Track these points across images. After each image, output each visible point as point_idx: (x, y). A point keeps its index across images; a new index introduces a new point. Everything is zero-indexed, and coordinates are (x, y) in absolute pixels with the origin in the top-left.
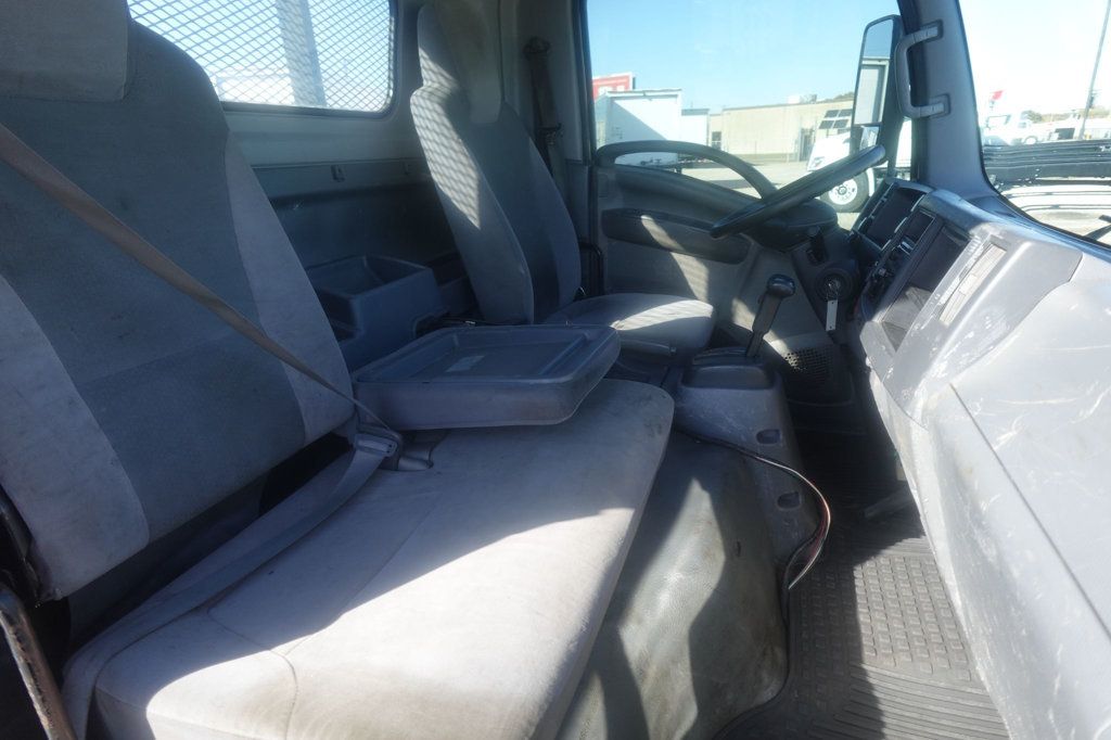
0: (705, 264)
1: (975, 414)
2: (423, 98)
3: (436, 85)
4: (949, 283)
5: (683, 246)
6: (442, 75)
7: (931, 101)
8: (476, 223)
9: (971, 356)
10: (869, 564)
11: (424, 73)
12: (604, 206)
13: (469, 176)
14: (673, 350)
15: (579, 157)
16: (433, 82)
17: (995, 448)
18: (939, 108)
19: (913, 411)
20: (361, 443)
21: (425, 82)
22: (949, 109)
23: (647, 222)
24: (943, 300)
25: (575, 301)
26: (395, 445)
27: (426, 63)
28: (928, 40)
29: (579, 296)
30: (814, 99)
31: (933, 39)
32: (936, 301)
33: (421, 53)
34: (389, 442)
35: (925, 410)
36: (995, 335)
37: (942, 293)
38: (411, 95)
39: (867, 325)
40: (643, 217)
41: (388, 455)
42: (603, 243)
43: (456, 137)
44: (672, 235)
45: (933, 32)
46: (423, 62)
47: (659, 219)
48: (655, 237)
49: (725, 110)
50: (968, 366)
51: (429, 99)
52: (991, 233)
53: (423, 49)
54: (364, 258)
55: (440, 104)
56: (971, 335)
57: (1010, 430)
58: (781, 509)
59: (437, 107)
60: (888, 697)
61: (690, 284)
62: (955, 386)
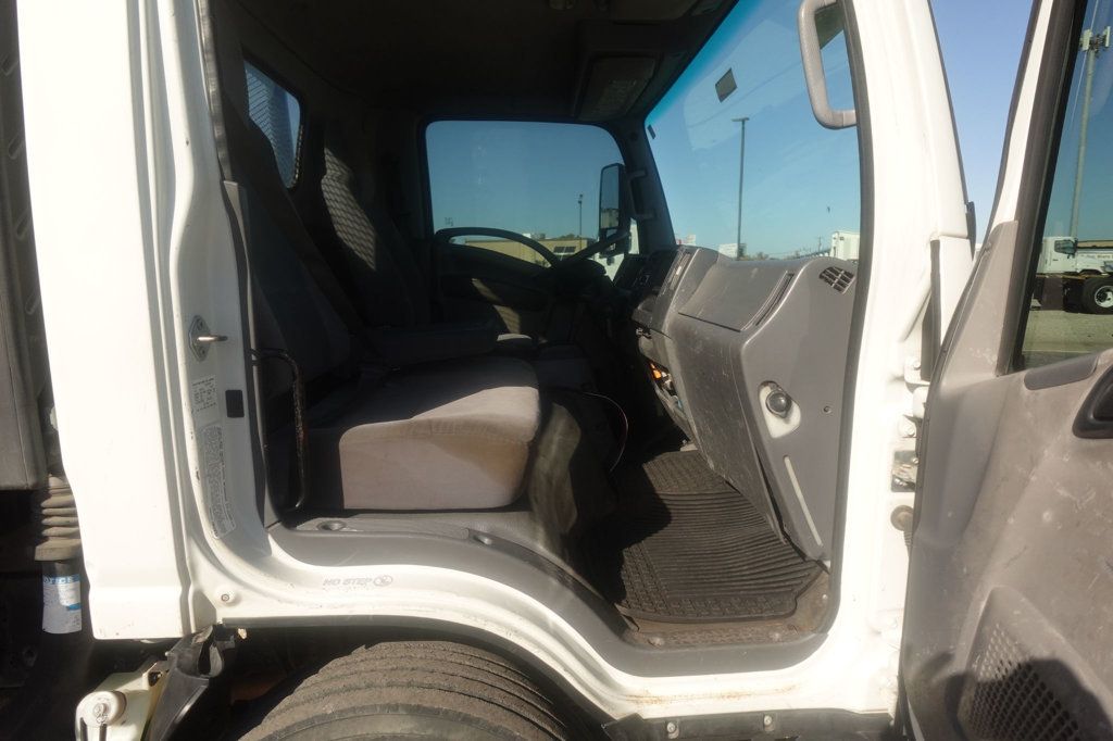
2: (333, 181)
3: (339, 173)
5: (501, 300)
6: (343, 168)
7: (645, 212)
8: (374, 268)
9: (685, 300)
11: (328, 165)
12: (442, 271)
13: (369, 234)
16: (337, 171)
18: (650, 216)
21: (329, 171)
22: (655, 217)
23: (477, 284)
24: (670, 280)
27: (329, 157)
28: (641, 177)
32: (667, 281)
33: (325, 150)
36: (693, 290)
38: (321, 177)
40: (473, 279)
44: (493, 292)
45: (643, 173)
46: (327, 157)
47: (483, 281)
48: (483, 293)
50: (684, 304)
51: (337, 182)
59: (344, 186)
61: (508, 326)
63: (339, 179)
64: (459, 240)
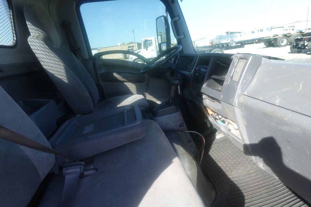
0: (135, 84)
1: (261, 99)
2: (34, 39)
3: (37, 34)
4: (232, 70)
5: (127, 80)
6: (39, 31)
7: (180, 35)
8: (66, 81)
9: (246, 87)
10: (211, 151)
11: (30, 30)
12: (100, 72)
13: (60, 65)
14: (144, 109)
15: (88, 58)
16: (36, 33)
17: (277, 105)
18: (183, 36)
19: (235, 104)
20: (67, 172)
21: (31, 34)
22: (185, 37)
23: (116, 75)
24: (232, 75)
25: (99, 102)
26: (83, 167)
28: (177, 20)
29: (100, 101)
30: (124, 44)
31: (178, 20)
32: (230, 76)
33: (27, 23)
34: (80, 166)
35: (239, 103)
36: (250, 80)
37: (231, 73)
38: (27, 38)
39: (202, 87)
40: (114, 73)
41: (81, 172)
42: (102, 83)
43: (51, 52)
44: (124, 77)
45: (178, 18)
46: (29, 26)
47: (119, 73)
48: (119, 79)
49: (101, 48)
50: (246, 89)
51: (37, 39)
52: (239, 56)
53: (28, 21)
54: (21, 102)
55: (42, 40)
56: (244, 81)
57: (277, 99)
58: (189, 144)
59: (41, 42)
60: (238, 182)
61: (131, 91)
62: (246, 95)
63: (37, 37)
64: (105, 57)
